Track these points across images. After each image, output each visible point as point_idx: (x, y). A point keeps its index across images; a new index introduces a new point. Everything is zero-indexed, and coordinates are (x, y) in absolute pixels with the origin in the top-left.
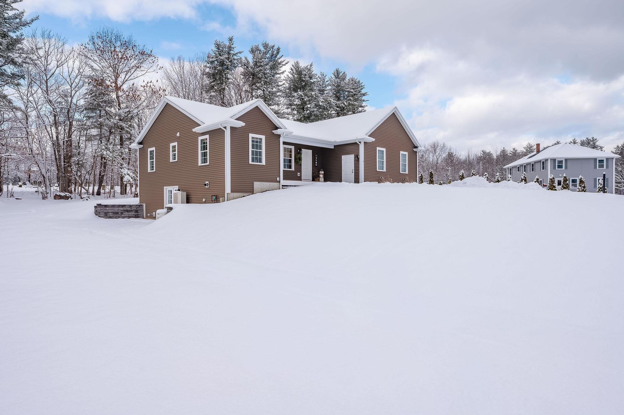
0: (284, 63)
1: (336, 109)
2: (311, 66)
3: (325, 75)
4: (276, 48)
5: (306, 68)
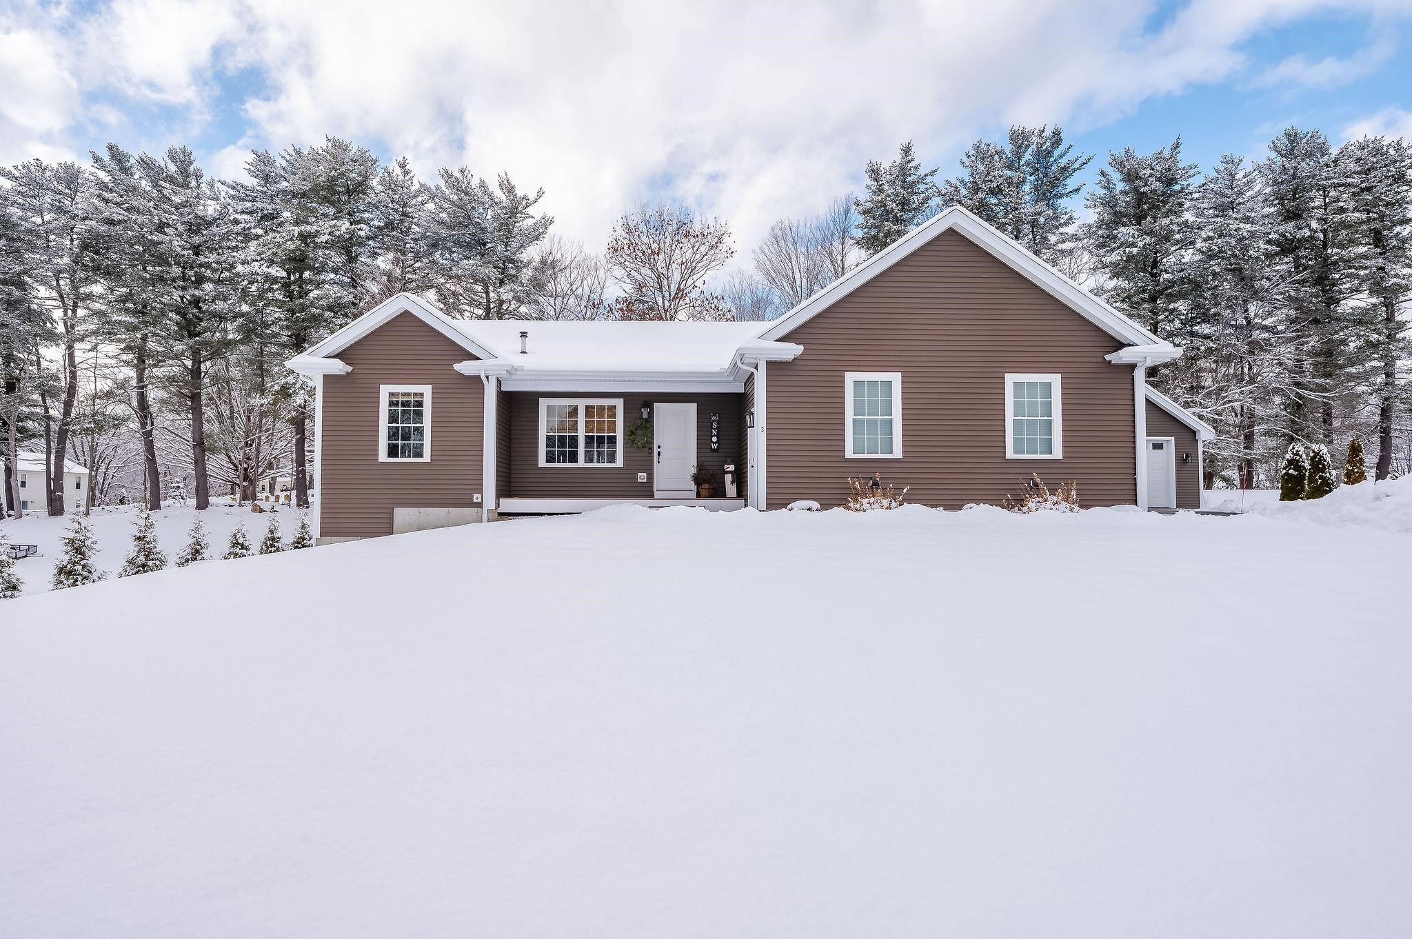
0: (1076, 166)
1: (1267, 249)
2: (1176, 146)
3: (1236, 161)
4: (1047, 133)
5: (1159, 157)
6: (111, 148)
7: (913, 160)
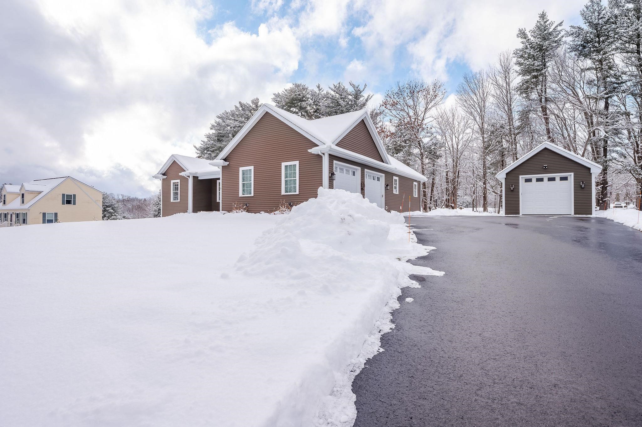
6: (240, 103)
7: (548, 21)
